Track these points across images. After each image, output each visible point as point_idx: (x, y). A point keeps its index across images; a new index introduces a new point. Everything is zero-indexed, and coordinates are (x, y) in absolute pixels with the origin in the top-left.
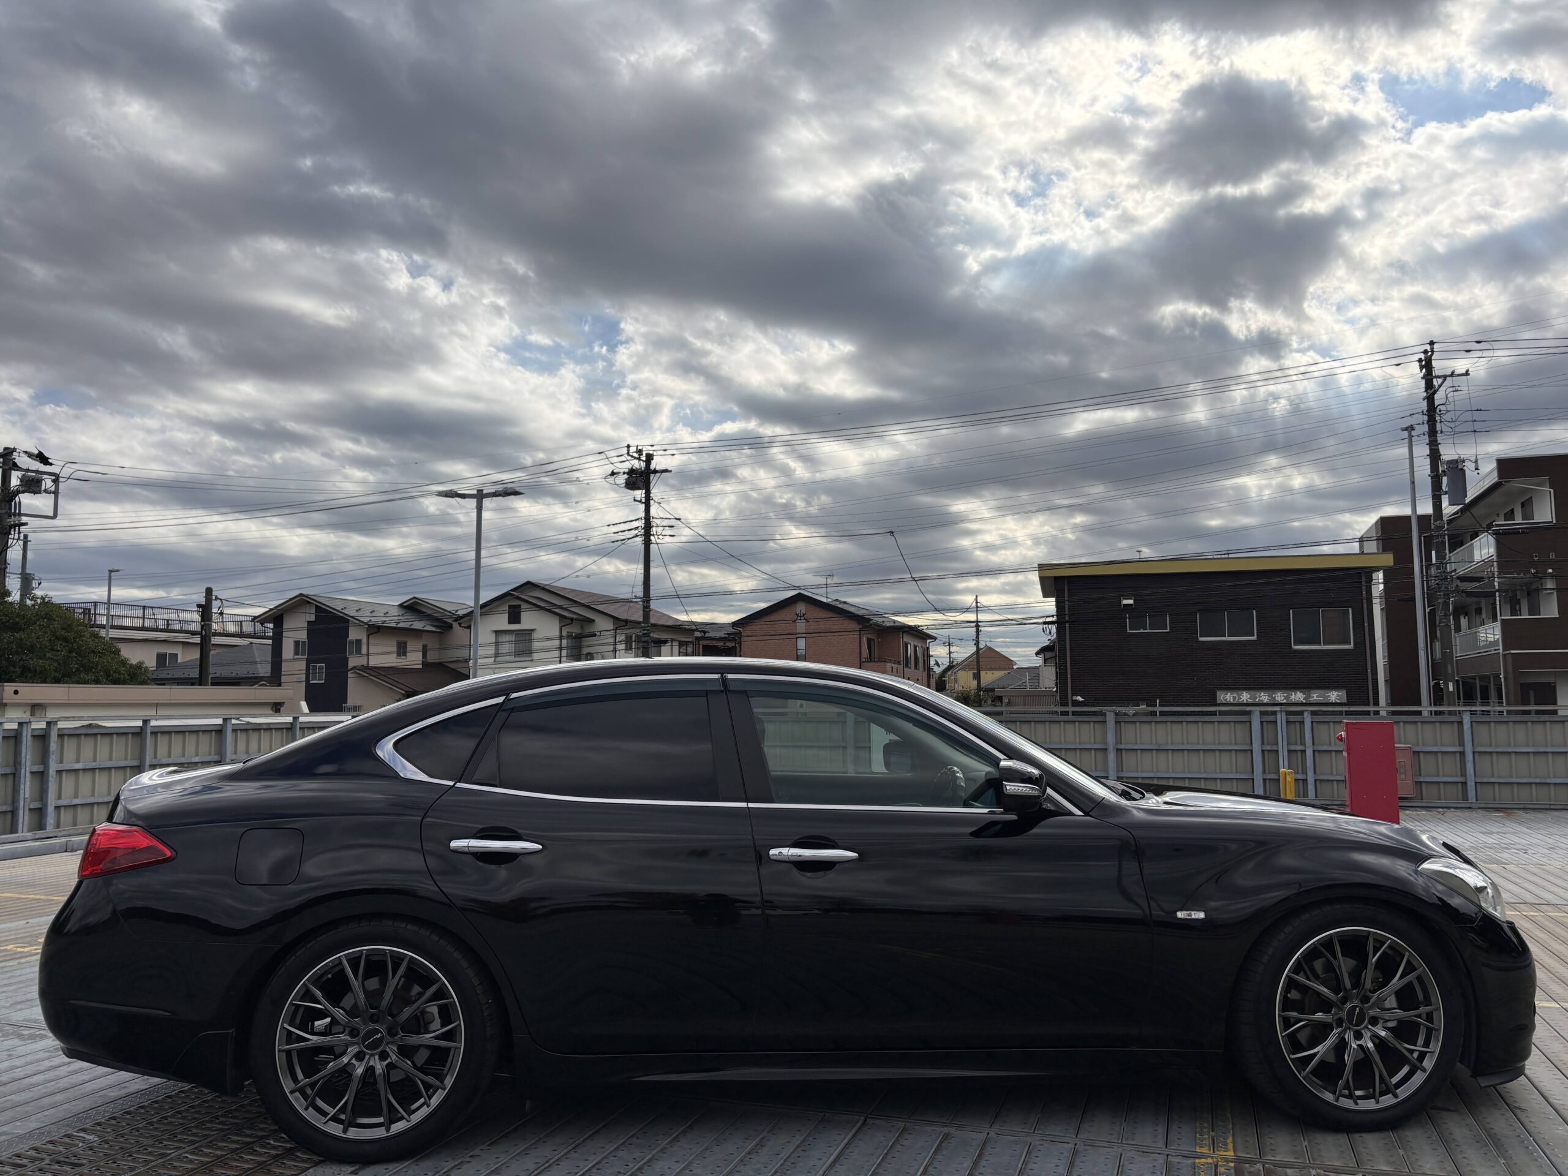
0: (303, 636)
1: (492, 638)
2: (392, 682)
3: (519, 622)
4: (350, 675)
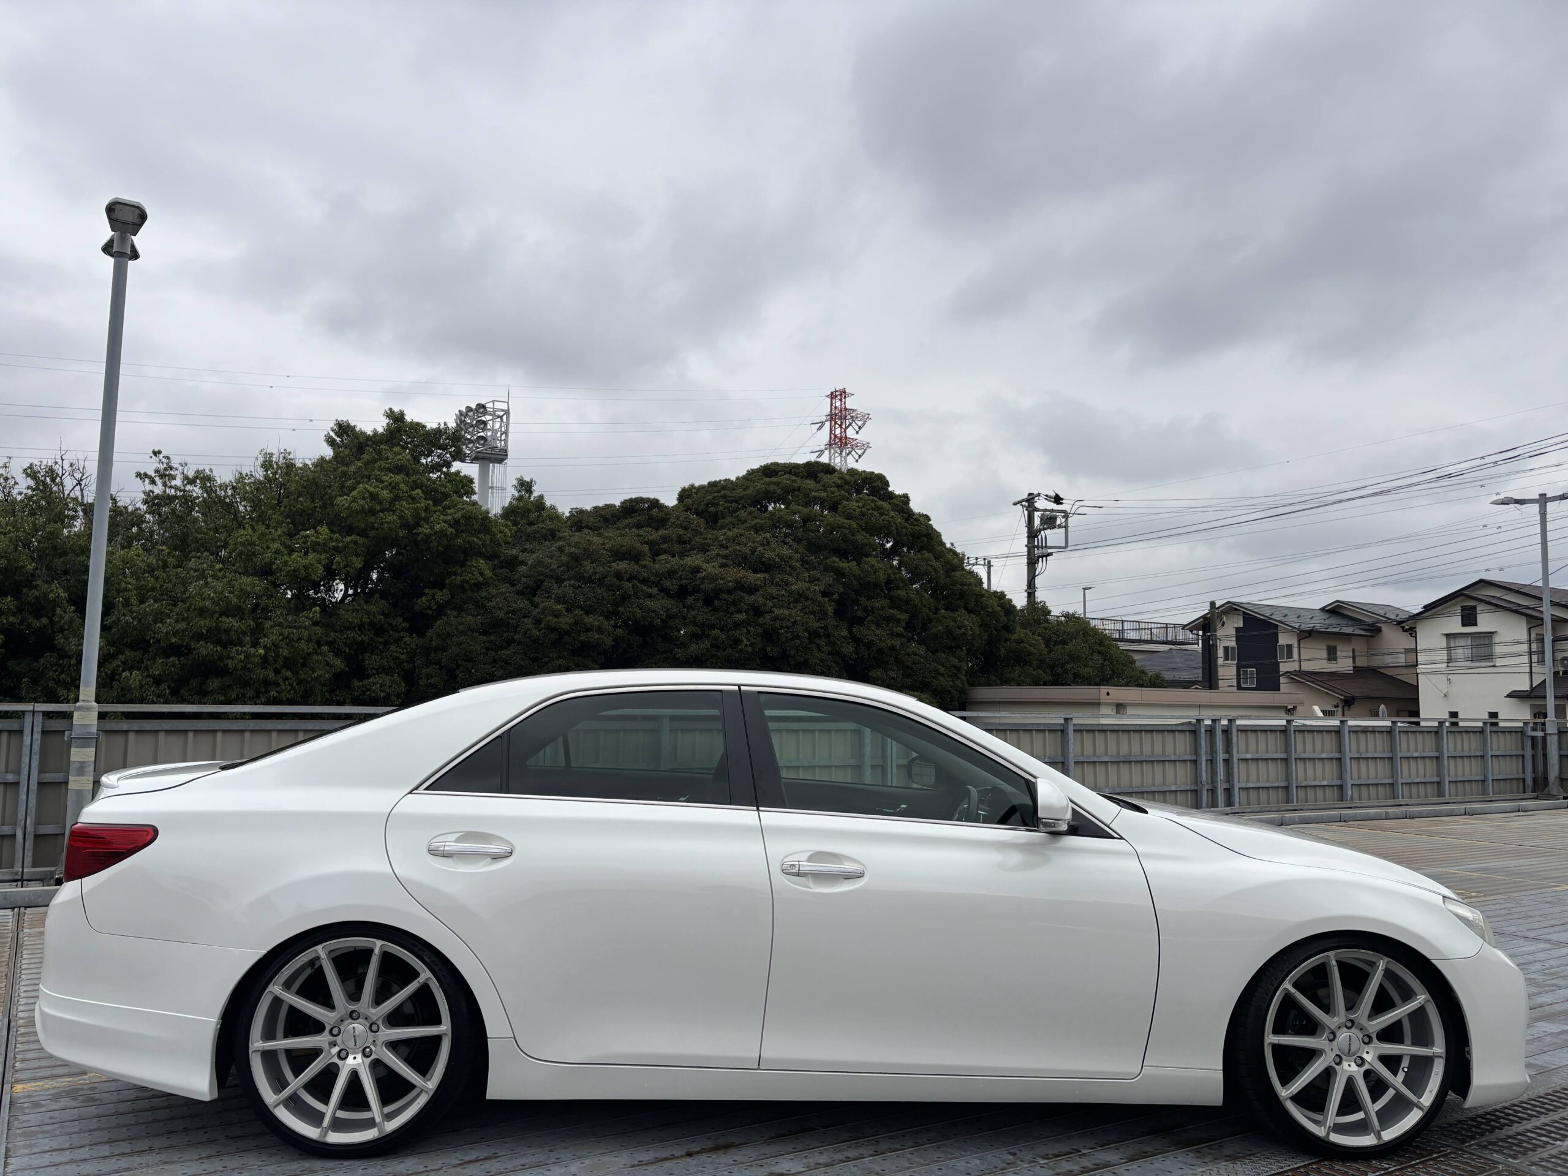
0: (1232, 643)
1: (1443, 643)
2: (1328, 687)
3: (1475, 624)
4: (1282, 680)
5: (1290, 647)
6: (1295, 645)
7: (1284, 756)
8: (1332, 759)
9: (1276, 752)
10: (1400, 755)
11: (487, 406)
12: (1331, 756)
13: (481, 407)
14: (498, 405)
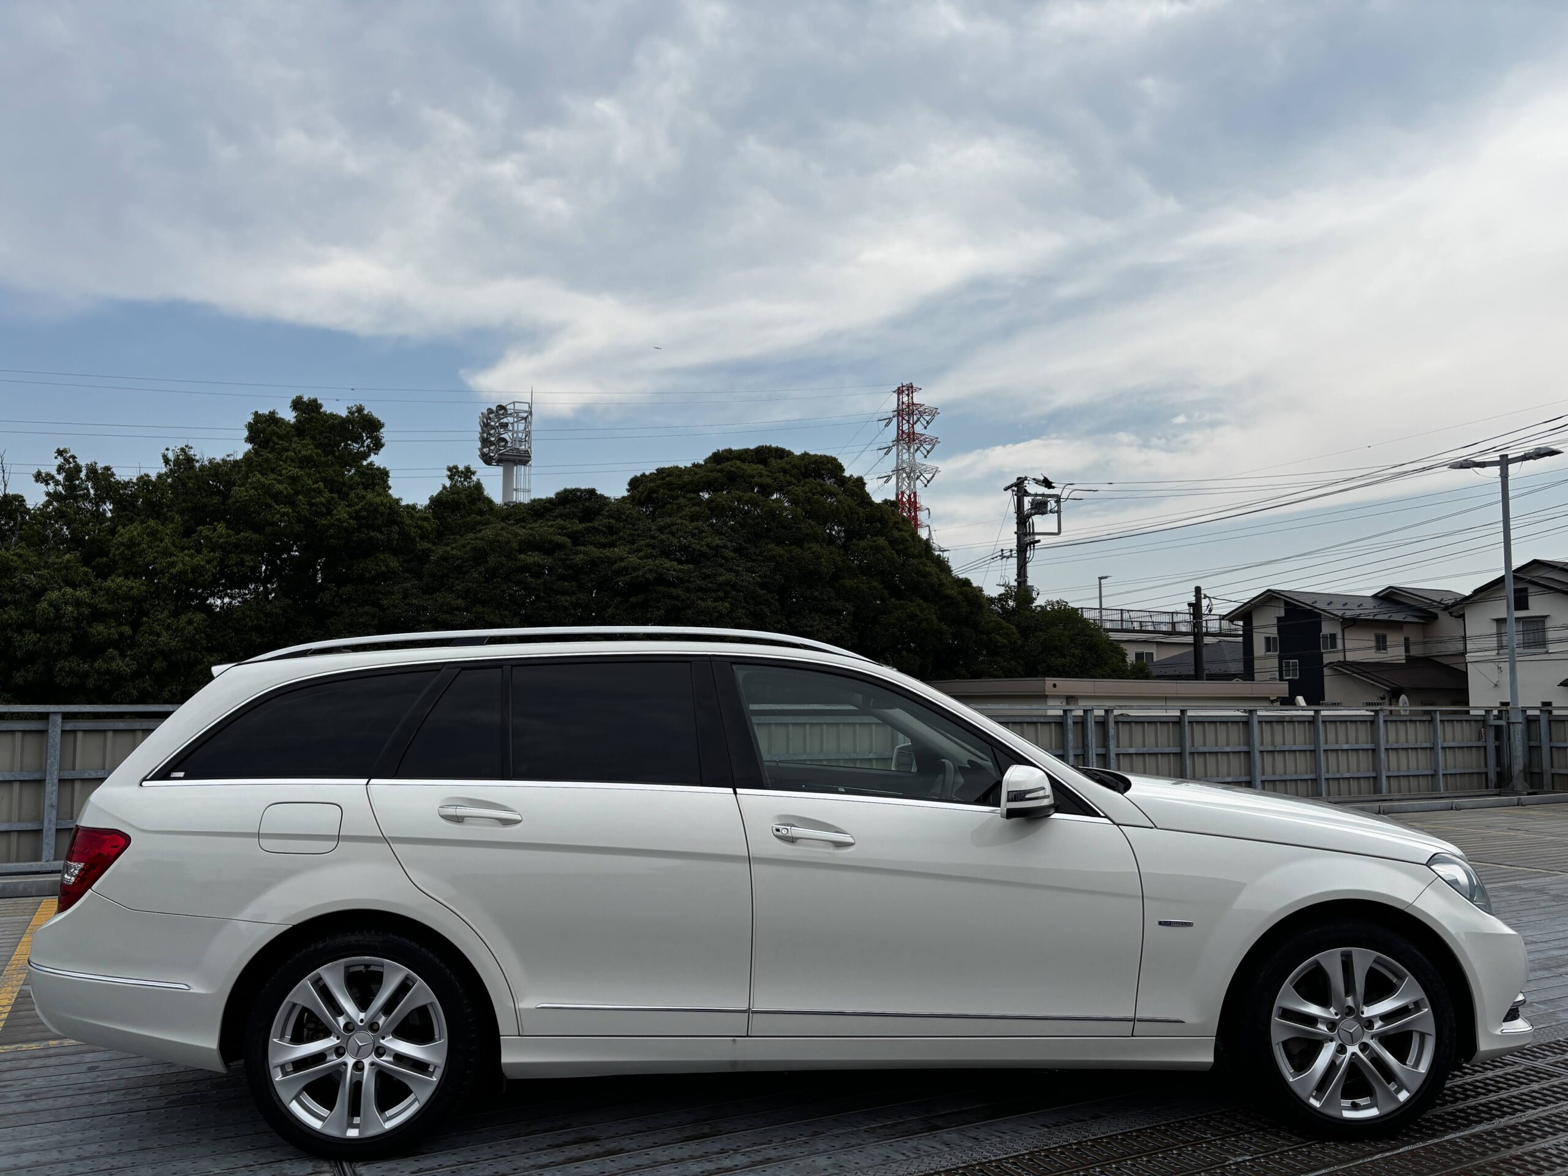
0: (1273, 632)
1: (1493, 629)
2: (1376, 679)
3: (1527, 608)
4: (1326, 671)
5: (1333, 637)
6: (1339, 636)
7: (1177, 750)
8: (1239, 752)
9: (1169, 746)
10: (1323, 747)
11: (508, 407)
12: (1238, 749)
13: (501, 407)
14: (518, 406)
